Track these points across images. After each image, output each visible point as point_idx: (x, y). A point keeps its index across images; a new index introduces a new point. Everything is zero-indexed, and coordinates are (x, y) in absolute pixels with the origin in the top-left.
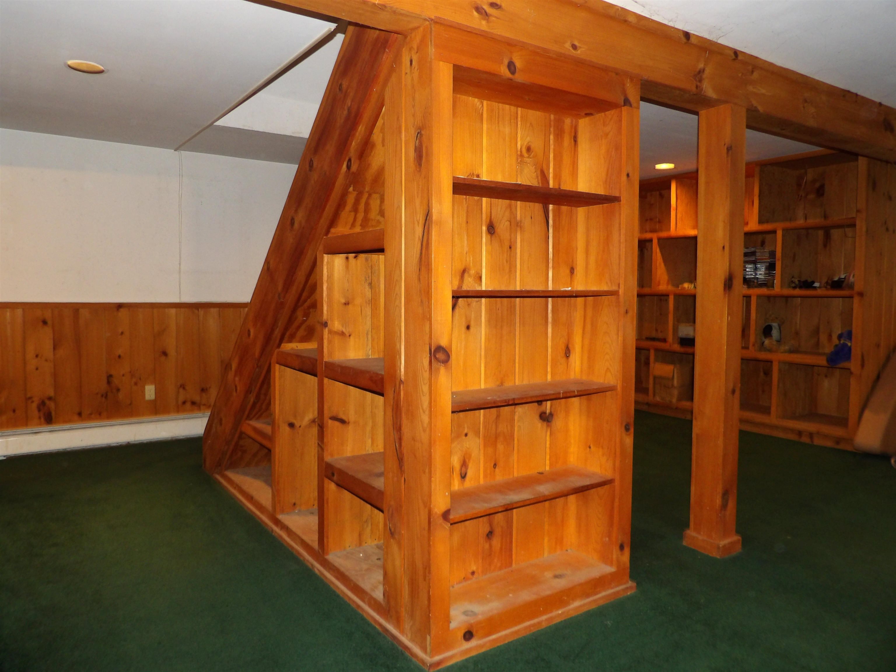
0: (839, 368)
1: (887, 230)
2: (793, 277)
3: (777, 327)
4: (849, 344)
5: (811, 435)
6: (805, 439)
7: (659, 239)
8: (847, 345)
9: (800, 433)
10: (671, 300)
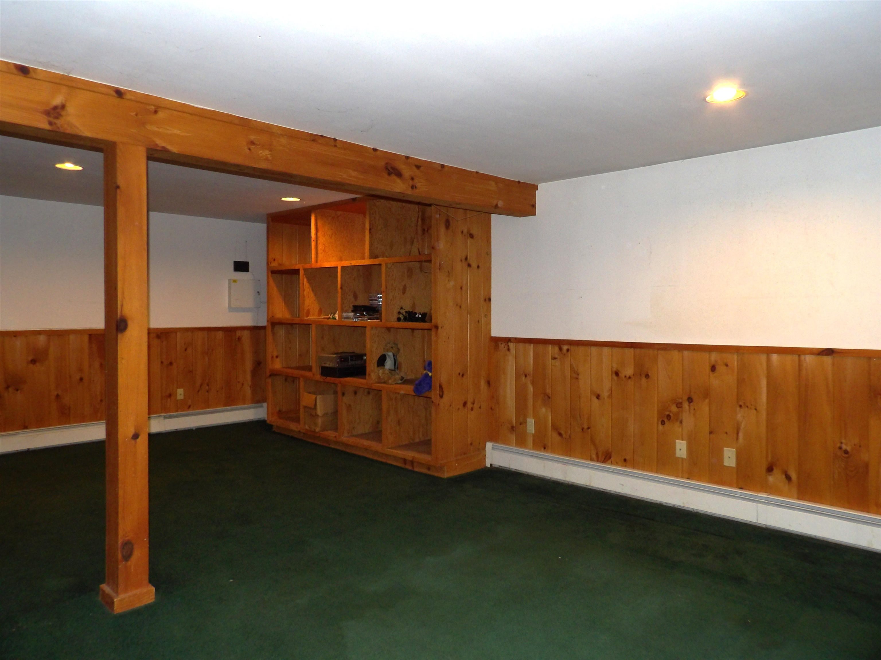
0: (423, 397)
1: (469, 265)
2: (402, 308)
3: (392, 357)
4: (430, 374)
5: (412, 462)
6: (409, 467)
7: (305, 270)
8: (428, 374)
9: (405, 461)
10: (313, 328)
